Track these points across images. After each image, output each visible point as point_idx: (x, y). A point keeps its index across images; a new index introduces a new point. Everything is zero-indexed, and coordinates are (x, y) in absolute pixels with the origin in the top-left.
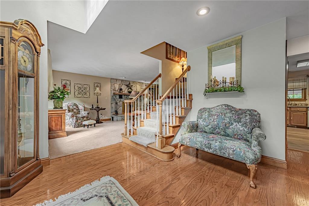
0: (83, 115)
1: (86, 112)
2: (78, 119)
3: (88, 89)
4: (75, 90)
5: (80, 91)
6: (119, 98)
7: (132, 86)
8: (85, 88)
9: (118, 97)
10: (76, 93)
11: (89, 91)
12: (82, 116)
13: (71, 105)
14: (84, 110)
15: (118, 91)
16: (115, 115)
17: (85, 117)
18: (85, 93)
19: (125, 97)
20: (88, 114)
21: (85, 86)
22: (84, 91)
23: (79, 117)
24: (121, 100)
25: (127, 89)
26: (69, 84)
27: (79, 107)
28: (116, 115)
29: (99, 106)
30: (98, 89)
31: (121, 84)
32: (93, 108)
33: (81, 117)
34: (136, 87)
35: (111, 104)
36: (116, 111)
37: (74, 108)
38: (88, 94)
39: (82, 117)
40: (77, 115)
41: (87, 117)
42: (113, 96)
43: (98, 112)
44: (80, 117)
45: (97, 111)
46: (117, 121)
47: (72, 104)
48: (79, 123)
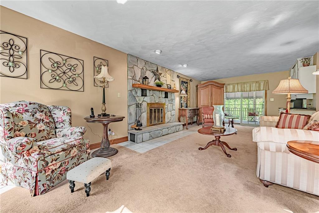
0: (67, 141)
1: (78, 130)
2: (49, 159)
3: (79, 70)
4: (44, 70)
5: (58, 72)
6: (142, 96)
7: (161, 74)
8: (72, 68)
9: (139, 92)
10: (47, 77)
11: (81, 75)
12: (65, 146)
13: (27, 111)
14: (71, 123)
15: (139, 81)
16: (136, 129)
17: (75, 146)
18: (71, 79)
19: (151, 95)
20: (82, 133)
21: (73, 62)
22: (70, 74)
23: (52, 151)
24: (144, 100)
25: (154, 78)
26: (23, 47)
27: (54, 116)
28: (139, 129)
29: (107, 113)
30: (104, 69)
31: (144, 68)
32: (94, 117)
33: (59, 149)
34: (165, 76)
35: (129, 106)
36: (139, 122)
37: (39, 118)
38: (79, 81)
39: (64, 150)
40: (46, 142)
41: (81, 146)
42: (131, 91)
43: (106, 126)
44: (57, 150)
45: (104, 125)
46: (143, 141)
47: (30, 108)
48: (53, 171)
